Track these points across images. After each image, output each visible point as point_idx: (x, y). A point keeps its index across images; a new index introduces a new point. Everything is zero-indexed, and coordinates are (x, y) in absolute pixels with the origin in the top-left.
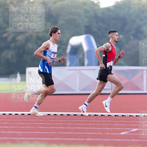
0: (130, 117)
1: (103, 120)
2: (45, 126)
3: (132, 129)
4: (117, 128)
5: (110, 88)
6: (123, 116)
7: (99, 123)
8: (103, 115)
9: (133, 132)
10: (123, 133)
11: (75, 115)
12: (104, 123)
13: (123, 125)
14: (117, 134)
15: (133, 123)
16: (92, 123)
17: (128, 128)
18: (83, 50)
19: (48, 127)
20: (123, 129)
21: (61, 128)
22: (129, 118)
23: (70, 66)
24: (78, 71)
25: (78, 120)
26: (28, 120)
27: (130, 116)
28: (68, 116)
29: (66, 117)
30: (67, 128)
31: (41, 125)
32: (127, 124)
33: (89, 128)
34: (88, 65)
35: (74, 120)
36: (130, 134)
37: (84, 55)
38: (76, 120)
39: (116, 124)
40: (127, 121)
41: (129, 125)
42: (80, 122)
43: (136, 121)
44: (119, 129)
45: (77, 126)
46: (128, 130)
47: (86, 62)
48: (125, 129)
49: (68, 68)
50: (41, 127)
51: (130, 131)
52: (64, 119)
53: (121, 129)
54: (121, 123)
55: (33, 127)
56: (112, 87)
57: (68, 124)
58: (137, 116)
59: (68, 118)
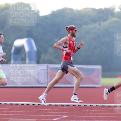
1: (39, 109)
3: (63, 116)
4: (50, 115)
5: (46, 82)
6: (56, 105)
7: (36, 111)
8: (40, 104)
9: (63, 118)
10: (55, 119)
11: (16, 104)
12: (40, 111)
14: (50, 120)
15: (64, 111)
16: (30, 111)
17: (60, 115)
18: (25, 50)
20: (55, 116)
21: (4, 115)
22: (61, 107)
25: (18, 108)
27: (62, 105)
28: (11, 105)
29: (9, 106)
30: (9, 115)
32: (59, 112)
33: (27, 115)
34: (29, 63)
35: (15, 108)
36: (61, 120)
37: (25, 55)
38: (17, 108)
39: (50, 112)
40: (59, 109)
41: (61, 113)
42: (20, 110)
43: (66, 109)
44: (52, 116)
45: (18, 113)
46: (59, 117)
48: (57, 116)
51: (61, 118)
52: (7, 108)
54: (54, 111)
56: (48, 81)
57: (11, 111)
58: (67, 105)
59: (11, 107)
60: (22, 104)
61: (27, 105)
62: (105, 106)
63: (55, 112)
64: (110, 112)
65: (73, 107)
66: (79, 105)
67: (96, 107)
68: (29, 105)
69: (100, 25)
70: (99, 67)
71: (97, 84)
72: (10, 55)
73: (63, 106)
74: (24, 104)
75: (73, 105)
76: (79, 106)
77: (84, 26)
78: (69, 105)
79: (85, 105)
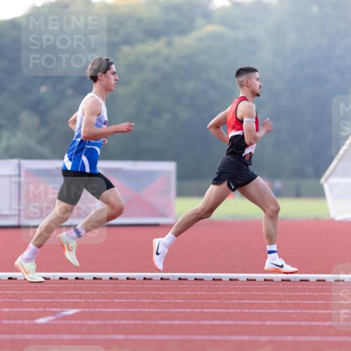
0: (61, 281)
3: (64, 309)
4: (27, 307)
5: (16, 212)
9: (65, 318)
10: (42, 321)
13: (42, 300)
14: (26, 322)
15: (68, 296)
17: (55, 307)
20: (42, 309)
22: (59, 284)
27: (61, 278)
32: (52, 299)
36: (59, 322)
39: (26, 299)
40: (53, 290)
41: (58, 300)
43: (74, 290)
44: (33, 310)
46: (54, 313)
48: (47, 309)
51: (59, 316)
53: (38, 310)
54: (39, 296)
56: (19, 210)
58: (77, 278)
62: (186, 279)
63: (41, 298)
64: (202, 295)
65: (94, 284)
66: (111, 278)
67: (162, 281)
69: (169, 44)
70: (169, 167)
71: (164, 216)
73: (64, 281)
75: (94, 278)
76: (112, 281)
77: (125, 49)
78: (83, 279)
79: (128, 278)
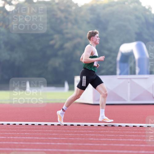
2: (95, 137)
11: (126, 126)
16: (145, 134)
18: (134, 57)
19: (98, 138)
21: (113, 139)
23: (120, 74)
24: (129, 80)
25: (130, 131)
26: (77, 131)
28: (120, 127)
29: (118, 128)
30: (119, 140)
31: (92, 137)
33: (142, 140)
34: (140, 74)
37: (135, 63)
38: (128, 131)
42: (132, 134)
45: (130, 138)
47: (137, 71)
49: (118, 76)
50: (92, 139)
52: (115, 131)
55: (83, 139)
57: (120, 135)
59: (120, 129)
60: (134, 126)
61: (141, 127)
68: (143, 127)
72: (116, 64)
74: (136, 126)
